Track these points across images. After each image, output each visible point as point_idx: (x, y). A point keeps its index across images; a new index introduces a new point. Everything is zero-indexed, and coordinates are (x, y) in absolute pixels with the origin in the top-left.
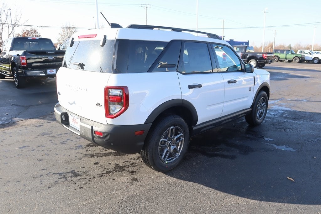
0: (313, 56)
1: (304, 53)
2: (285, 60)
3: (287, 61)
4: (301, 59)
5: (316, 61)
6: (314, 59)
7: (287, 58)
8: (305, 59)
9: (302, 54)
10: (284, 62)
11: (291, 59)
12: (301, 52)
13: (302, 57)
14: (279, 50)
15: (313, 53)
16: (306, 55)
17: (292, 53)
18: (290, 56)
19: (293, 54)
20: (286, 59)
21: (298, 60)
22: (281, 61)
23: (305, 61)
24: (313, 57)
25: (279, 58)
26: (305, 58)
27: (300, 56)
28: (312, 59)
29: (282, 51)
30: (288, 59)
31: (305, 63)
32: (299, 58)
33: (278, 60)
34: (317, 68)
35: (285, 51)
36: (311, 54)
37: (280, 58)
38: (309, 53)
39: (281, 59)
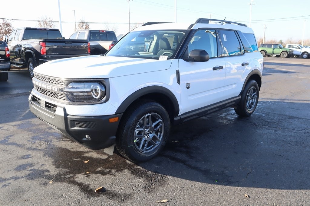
0: (302, 50)
1: (293, 47)
2: (272, 55)
3: (275, 56)
4: (290, 54)
5: (305, 56)
6: (304, 53)
7: (274, 52)
8: (294, 54)
9: (290, 48)
10: (271, 57)
11: (279, 54)
12: (290, 46)
13: (290, 52)
14: (266, 44)
15: (302, 47)
16: (294, 49)
17: (279, 47)
18: (278, 51)
19: (281, 48)
20: (274, 54)
21: (286, 55)
22: (269, 56)
23: (295, 56)
24: (302, 52)
25: (266, 52)
26: (294, 52)
27: (288, 50)
28: (301, 54)
29: (269, 45)
30: (276, 54)
31: (294, 58)
32: (287, 52)
33: (266, 55)
34: (305, 62)
35: (273, 45)
36: (300, 48)
37: (268, 52)
38: (298, 47)
39: (268, 54)
